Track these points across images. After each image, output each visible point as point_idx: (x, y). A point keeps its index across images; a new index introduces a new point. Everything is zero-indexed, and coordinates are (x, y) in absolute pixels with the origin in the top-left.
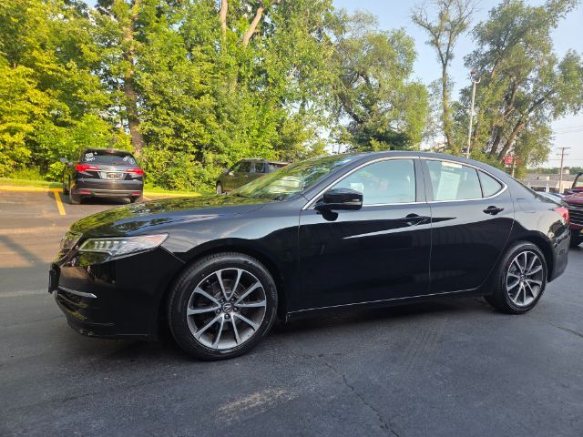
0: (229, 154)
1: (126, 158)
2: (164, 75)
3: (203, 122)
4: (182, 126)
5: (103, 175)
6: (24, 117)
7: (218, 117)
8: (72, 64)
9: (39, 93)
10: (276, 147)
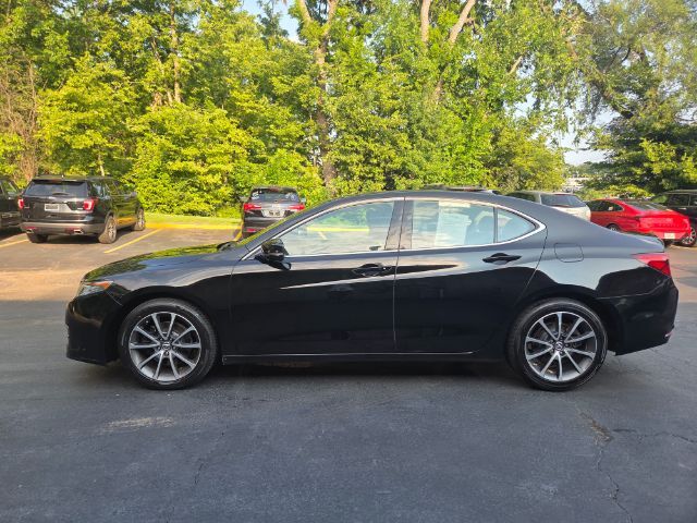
0: (425, 178)
1: (287, 195)
2: (351, 96)
3: (394, 143)
4: (371, 151)
5: (266, 213)
6: (226, 158)
7: (411, 136)
8: (265, 99)
9: (241, 132)
10: (488, 165)
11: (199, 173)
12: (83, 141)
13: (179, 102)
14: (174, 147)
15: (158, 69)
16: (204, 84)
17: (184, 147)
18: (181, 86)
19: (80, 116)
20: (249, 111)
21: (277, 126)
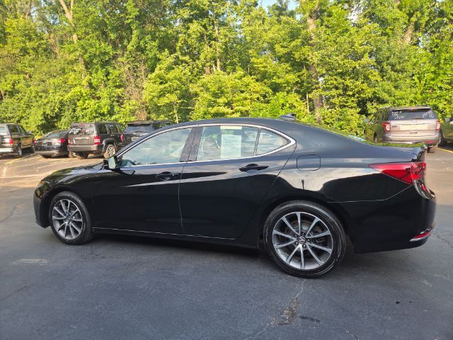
0: (394, 102)
3: (366, 78)
4: (347, 86)
7: (382, 71)
11: (227, 113)
12: (164, 101)
13: (219, 71)
14: (213, 99)
15: (207, 52)
16: (235, 56)
17: (219, 98)
18: (220, 61)
19: (162, 86)
20: (262, 69)
21: (279, 78)
